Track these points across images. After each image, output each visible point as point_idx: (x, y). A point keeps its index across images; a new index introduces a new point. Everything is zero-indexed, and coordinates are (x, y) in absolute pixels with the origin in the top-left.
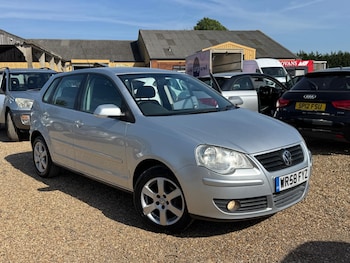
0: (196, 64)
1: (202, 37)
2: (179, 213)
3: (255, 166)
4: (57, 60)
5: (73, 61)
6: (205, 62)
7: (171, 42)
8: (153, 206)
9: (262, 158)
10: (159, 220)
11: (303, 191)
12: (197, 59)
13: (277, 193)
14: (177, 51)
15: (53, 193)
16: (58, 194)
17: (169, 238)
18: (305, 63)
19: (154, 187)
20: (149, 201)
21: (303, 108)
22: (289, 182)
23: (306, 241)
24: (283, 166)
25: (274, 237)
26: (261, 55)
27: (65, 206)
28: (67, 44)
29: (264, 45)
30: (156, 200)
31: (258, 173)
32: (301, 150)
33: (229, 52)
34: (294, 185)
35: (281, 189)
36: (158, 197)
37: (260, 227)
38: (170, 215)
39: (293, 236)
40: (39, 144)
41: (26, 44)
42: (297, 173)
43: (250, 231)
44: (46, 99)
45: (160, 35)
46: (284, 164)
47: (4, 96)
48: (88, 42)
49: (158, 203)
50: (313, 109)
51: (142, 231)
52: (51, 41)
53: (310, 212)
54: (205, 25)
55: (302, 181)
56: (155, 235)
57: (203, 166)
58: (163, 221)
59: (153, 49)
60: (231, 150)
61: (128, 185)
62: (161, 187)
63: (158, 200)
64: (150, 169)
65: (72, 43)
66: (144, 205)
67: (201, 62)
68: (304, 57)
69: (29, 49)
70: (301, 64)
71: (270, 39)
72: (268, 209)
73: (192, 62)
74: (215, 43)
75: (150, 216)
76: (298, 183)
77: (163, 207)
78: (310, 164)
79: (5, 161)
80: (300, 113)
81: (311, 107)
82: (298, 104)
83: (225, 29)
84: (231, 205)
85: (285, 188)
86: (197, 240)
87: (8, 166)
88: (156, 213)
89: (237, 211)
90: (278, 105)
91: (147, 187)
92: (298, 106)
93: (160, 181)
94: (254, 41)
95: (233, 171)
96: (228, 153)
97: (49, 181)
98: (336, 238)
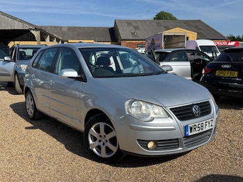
0: (153, 43)
1: (159, 25)
2: (114, 149)
3: (169, 116)
4: (58, 40)
5: (69, 41)
6: (159, 42)
7: (136, 28)
8: (97, 143)
9: (175, 111)
10: (100, 153)
11: (209, 135)
12: (153, 40)
13: (187, 137)
14: (140, 34)
15: (35, 130)
16: (38, 131)
17: (107, 167)
18: (233, 43)
19: (97, 129)
20: (95, 139)
21: (221, 75)
22: (197, 129)
23: (209, 173)
24: (193, 116)
25: (184, 170)
26: (200, 37)
27: (40, 140)
28: (66, 29)
29: (203, 30)
30: (99, 138)
31: (172, 122)
32: (209, 105)
33: (176, 34)
34: (201, 131)
35: (190, 134)
36: (100, 136)
37: (175, 162)
38: (108, 150)
39: (200, 170)
40: (29, 96)
41: (36, 29)
42: (204, 122)
43: (167, 164)
44: (34, 65)
45: (129, 23)
46: (194, 116)
47: (14, 63)
48: (80, 28)
49: (100, 141)
50: (228, 75)
51: (89, 161)
52: (55, 27)
53: (217, 152)
54: (161, 16)
55: (208, 128)
56: (98, 164)
57: (130, 115)
58: (104, 155)
59: (123, 33)
60: (152, 104)
61: (81, 127)
62: (102, 129)
63: (100, 138)
64: (96, 116)
65: (70, 28)
66: (91, 142)
67: (156, 42)
68: (233, 39)
69: (39, 32)
70: (229, 44)
71: (208, 26)
72: (180, 149)
73: (150, 42)
74: (168, 28)
75: (94, 150)
76: (204, 130)
77: (104, 144)
78: (216, 116)
79: (9, 108)
80: (219, 78)
81: (227, 74)
82: (217, 72)
83: (175, 19)
84: (150, 145)
85: (193, 133)
86: (127, 169)
87: (11, 111)
88: (99, 148)
89: (155, 149)
90: (203, 72)
91: (93, 129)
92: (217, 73)
93: (102, 125)
94: (196, 27)
95: (152, 119)
96: (149, 106)
97: (34, 122)
98: (232, 173)
